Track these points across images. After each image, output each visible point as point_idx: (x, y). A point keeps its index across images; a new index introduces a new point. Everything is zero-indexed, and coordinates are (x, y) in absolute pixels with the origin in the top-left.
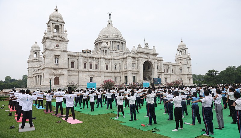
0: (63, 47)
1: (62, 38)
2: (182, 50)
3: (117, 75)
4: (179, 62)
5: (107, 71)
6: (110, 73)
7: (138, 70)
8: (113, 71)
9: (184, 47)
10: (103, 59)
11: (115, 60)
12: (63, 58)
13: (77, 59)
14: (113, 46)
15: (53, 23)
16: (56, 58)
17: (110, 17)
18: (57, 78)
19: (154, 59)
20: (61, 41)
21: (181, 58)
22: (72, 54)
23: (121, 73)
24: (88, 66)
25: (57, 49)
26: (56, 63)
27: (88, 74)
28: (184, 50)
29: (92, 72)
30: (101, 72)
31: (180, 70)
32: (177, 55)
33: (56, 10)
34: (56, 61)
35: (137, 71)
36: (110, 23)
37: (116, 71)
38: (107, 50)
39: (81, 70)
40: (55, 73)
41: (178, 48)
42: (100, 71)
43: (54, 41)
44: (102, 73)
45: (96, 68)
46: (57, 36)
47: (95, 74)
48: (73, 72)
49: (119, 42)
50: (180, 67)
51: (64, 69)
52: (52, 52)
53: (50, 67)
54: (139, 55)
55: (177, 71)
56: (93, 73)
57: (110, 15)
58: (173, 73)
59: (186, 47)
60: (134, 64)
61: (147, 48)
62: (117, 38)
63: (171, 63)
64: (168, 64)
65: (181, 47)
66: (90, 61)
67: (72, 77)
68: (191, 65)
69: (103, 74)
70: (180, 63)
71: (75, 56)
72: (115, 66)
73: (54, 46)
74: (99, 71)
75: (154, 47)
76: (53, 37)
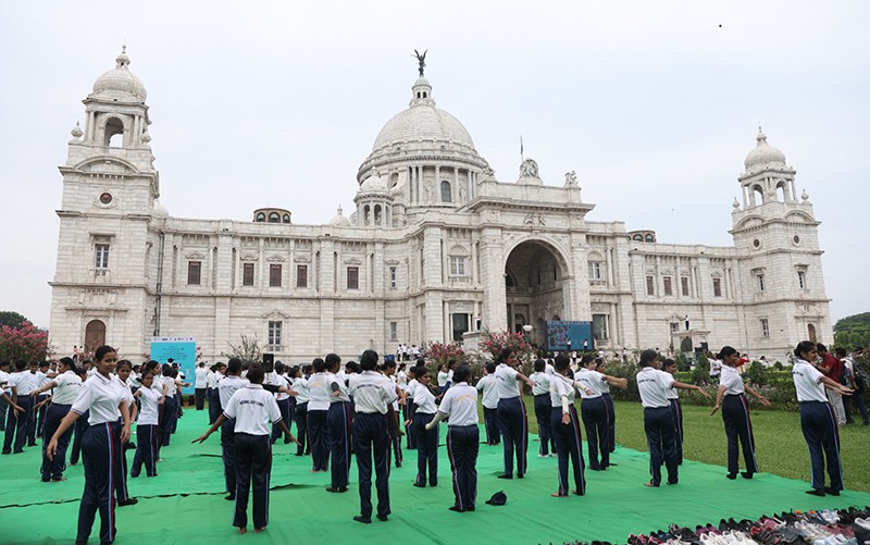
0: (129, 200)
1: (127, 167)
2: (761, 183)
3: (396, 311)
4: (751, 240)
5: (353, 293)
6: (366, 304)
7: (480, 288)
8: (380, 296)
9: (772, 165)
10: (328, 244)
11: (389, 248)
12: (127, 247)
13: (212, 246)
14: (421, 188)
15: (96, 114)
16: (98, 247)
17: (421, 70)
18: (100, 327)
19: (569, 232)
20: (119, 177)
21: (759, 223)
22: (191, 228)
23: (411, 301)
24: (262, 273)
25: (103, 209)
26: (98, 265)
27: (257, 308)
28: (774, 183)
29: (276, 298)
30: (318, 299)
31: (756, 282)
32: (741, 208)
33: (122, 62)
34: (99, 260)
35: (476, 292)
36: (422, 95)
37: (396, 294)
38: (383, 206)
39: (224, 293)
40: (88, 305)
41: (743, 171)
42: (316, 295)
43: (95, 181)
44: (324, 303)
45: (302, 282)
46: (104, 161)
47: (293, 309)
48: (193, 300)
49: (451, 170)
50: (757, 263)
51: (127, 291)
52: (82, 222)
53: (69, 281)
54: (487, 216)
55: (740, 285)
56: (280, 306)
57: (421, 59)
58: (717, 293)
59: (788, 166)
60: (462, 258)
61: (531, 181)
62: (437, 153)
63: (703, 249)
64: (685, 251)
65: (758, 168)
66: (271, 253)
67: (186, 321)
68: (819, 253)
69: (328, 307)
70: (757, 243)
71: (203, 237)
72: (393, 270)
73: (91, 202)
74: (309, 295)
75: (571, 177)
76: (89, 165)
